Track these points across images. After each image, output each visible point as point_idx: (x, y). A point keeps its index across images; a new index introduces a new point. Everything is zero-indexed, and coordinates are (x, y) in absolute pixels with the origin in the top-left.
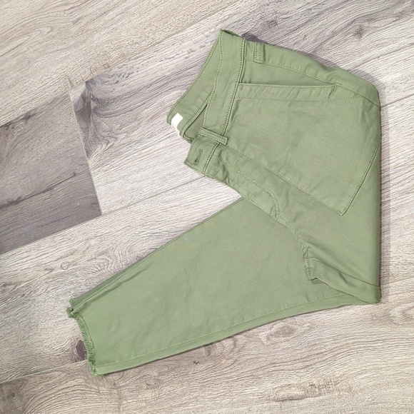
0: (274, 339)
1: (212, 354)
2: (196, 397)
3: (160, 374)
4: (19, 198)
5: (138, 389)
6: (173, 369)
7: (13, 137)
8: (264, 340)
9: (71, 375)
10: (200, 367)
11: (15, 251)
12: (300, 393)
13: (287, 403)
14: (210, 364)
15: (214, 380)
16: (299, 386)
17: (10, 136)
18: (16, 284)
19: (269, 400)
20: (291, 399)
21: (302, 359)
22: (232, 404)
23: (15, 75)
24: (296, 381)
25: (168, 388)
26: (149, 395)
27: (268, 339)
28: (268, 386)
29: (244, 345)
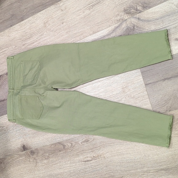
0: (83, 143)
1: (65, 148)
2: (60, 162)
3: (49, 155)
4: (4, 99)
5: (42, 160)
6: (53, 153)
7: (2, 80)
8: (80, 143)
9: (21, 156)
10: (61, 152)
11: (3, 116)
12: (90, 159)
13: (87, 162)
14: (64, 151)
15: (65, 156)
16: (90, 157)
17: (1, 79)
18: (3, 127)
19: (81, 162)
20: (88, 161)
21: (91, 149)
22: (71, 163)
23: (3, 60)
24: (89, 155)
25: (52, 159)
26: (45, 161)
27: (82, 143)
28: (81, 157)
29: (75, 145)
